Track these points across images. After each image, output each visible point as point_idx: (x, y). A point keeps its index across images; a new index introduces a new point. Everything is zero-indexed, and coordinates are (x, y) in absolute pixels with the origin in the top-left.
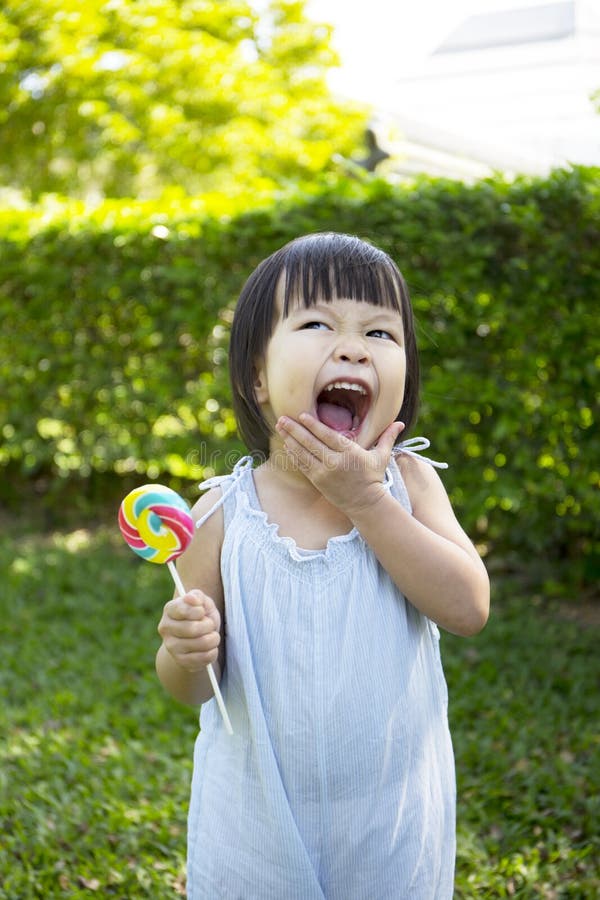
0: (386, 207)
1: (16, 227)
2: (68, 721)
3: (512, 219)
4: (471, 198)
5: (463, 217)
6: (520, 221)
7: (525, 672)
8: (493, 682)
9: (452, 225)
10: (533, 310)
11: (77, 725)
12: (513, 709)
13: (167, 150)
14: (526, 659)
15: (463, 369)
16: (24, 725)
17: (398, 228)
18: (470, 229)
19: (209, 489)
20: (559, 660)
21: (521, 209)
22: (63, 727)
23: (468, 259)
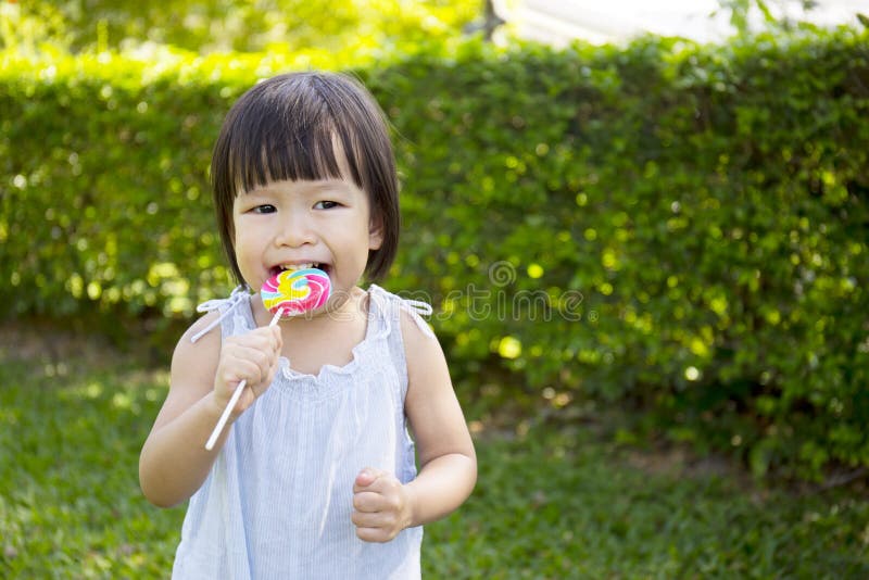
0: (476, 68)
1: (129, 76)
2: (142, 546)
3: (592, 83)
4: (558, 62)
5: (548, 80)
6: (601, 86)
7: (586, 515)
8: (555, 523)
9: (536, 87)
10: (610, 170)
11: (150, 550)
12: (568, 549)
13: (296, 10)
14: (590, 504)
15: (544, 226)
16: (99, 549)
17: (486, 89)
18: (555, 90)
19: (206, 312)
20: (621, 505)
21: (603, 74)
22: (137, 552)
23: (551, 119)
